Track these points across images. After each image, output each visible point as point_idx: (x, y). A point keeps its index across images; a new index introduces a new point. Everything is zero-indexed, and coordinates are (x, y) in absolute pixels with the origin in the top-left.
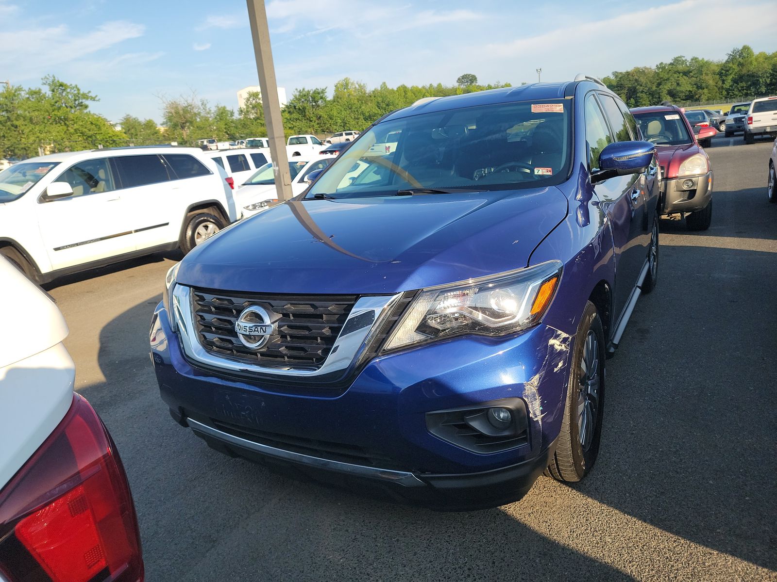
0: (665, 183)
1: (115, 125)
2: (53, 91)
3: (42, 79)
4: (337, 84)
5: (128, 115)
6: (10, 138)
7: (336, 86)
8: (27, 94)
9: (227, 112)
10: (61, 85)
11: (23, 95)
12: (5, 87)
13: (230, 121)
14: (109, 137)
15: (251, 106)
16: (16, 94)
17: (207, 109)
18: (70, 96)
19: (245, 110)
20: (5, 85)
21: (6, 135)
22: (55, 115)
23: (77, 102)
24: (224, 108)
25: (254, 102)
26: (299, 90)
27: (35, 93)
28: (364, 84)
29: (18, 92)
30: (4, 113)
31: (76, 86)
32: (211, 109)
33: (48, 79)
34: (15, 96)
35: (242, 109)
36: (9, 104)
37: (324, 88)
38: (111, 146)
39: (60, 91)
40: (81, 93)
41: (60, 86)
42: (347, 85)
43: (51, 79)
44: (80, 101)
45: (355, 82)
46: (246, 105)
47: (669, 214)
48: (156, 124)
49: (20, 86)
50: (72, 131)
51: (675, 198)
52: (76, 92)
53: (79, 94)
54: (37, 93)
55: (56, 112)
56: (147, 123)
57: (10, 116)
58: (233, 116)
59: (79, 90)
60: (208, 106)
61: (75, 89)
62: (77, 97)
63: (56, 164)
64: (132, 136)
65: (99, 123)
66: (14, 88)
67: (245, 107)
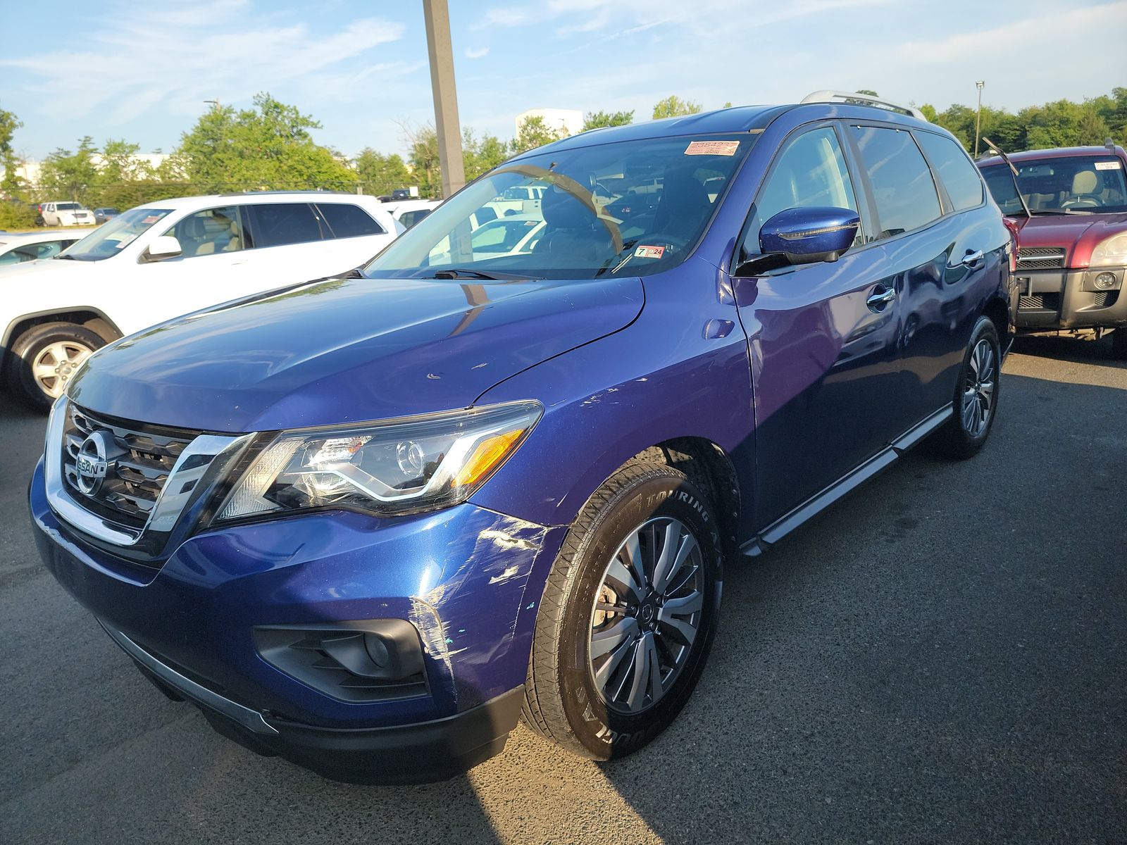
0: (1063, 277)
1: (351, 161)
2: (267, 114)
3: (254, 97)
4: (658, 106)
5: (367, 148)
6: (215, 176)
7: (655, 109)
8: (239, 117)
9: (498, 145)
10: (276, 107)
11: (233, 118)
12: (211, 108)
13: (502, 158)
14: (336, 177)
15: (528, 138)
16: (225, 117)
17: (472, 140)
18: (286, 121)
19: (520, 144)
20: (212, 104)
21: (210, 171)
22: (266, 146)
23: (295, 130)
24: (495, 139)
25: (533, 131)
26: (593, 115)
27: (249, 116)
28: (698, 106)
29: (228, 115)
30: (208, 143)
31: (295, 108)
32: (476, 141)
33: (261, 97)
34: (224, 120)
35: (516, 142)
36: (215, 130)
37: (630, 112)
38: (337, 189)
39: (275, 114)
40: (301, 117)
41: (274, 108)
42: (672, 107)
43: (265, 98)
44: (299, 128)
45: (685, 103)
46: (522, 136)
47: (1073, 328)
48: (403, 161)
49: (231, 107)
50: (285, 168)
51: (1080, 301)
52: (294, 116)
53: (297, 118)
54: (251, 116)
55: (267, 143)
56: (392, 160)
57: (216, 146)
58: (506, 151)
59: (297, 113)
60: (473, 137)
61: (293, 112)
62: (295, 122)
63: (169, 212)
64: (368, 177)
65: (318, 158)
66: (223, 110)
67: (519, 139)
